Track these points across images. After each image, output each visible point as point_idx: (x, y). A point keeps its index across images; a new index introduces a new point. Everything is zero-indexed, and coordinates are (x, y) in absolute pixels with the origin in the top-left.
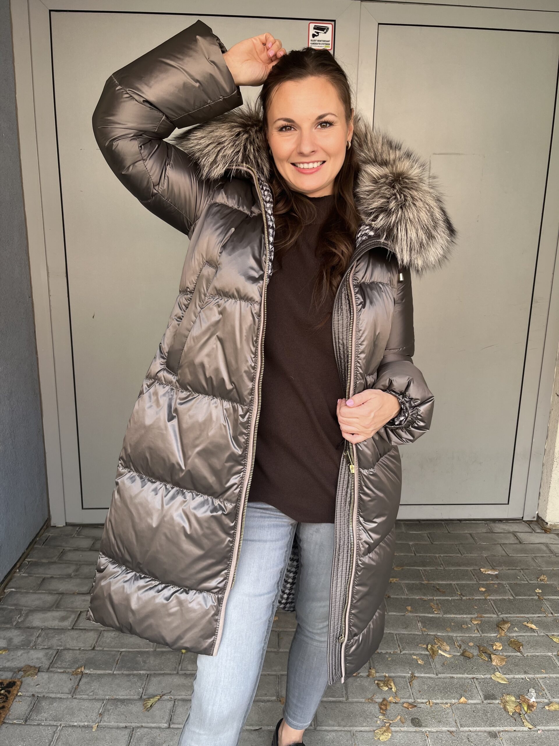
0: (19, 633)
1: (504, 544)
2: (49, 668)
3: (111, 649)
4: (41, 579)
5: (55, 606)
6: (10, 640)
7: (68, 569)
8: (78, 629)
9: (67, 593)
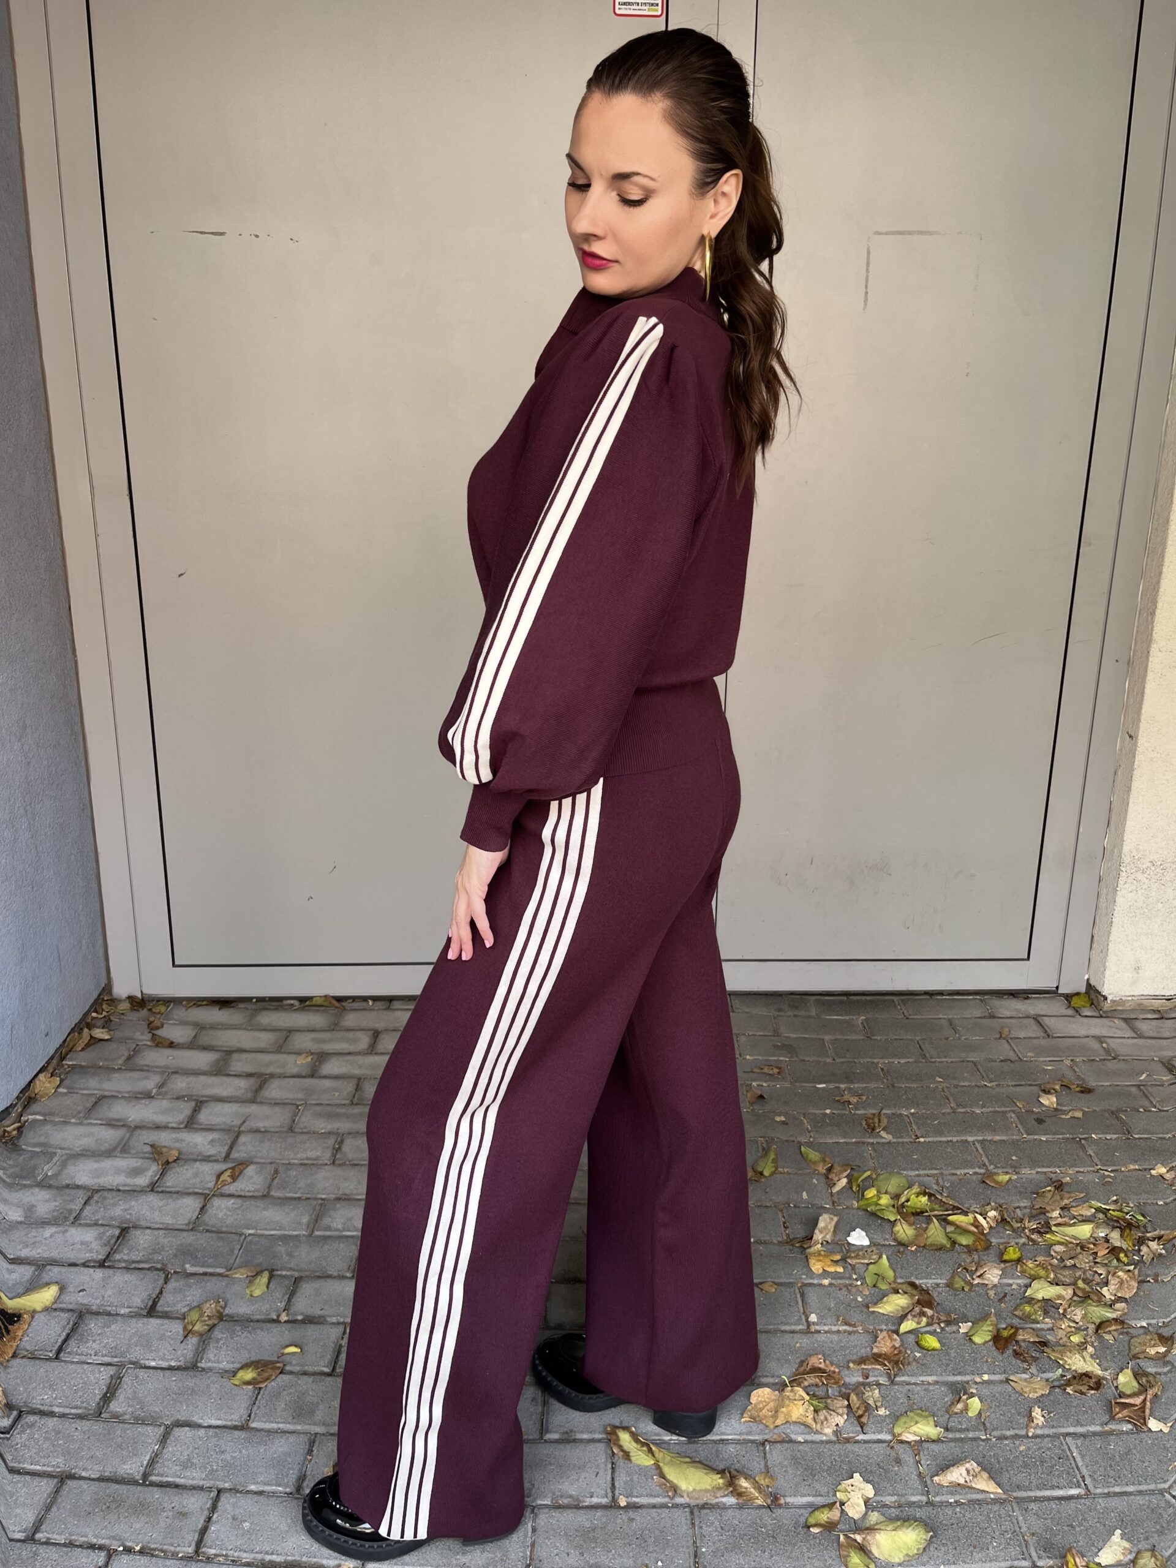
0: (48, 1197)
1: (1013, 1038)
2: (104, 1262)
3: (227, 1229)
4: (94, 1100)
5: (118, 1150)
6: (30, 1209)
7: (145, 1082)
8: (162, 1192)
9: (142, 1128)
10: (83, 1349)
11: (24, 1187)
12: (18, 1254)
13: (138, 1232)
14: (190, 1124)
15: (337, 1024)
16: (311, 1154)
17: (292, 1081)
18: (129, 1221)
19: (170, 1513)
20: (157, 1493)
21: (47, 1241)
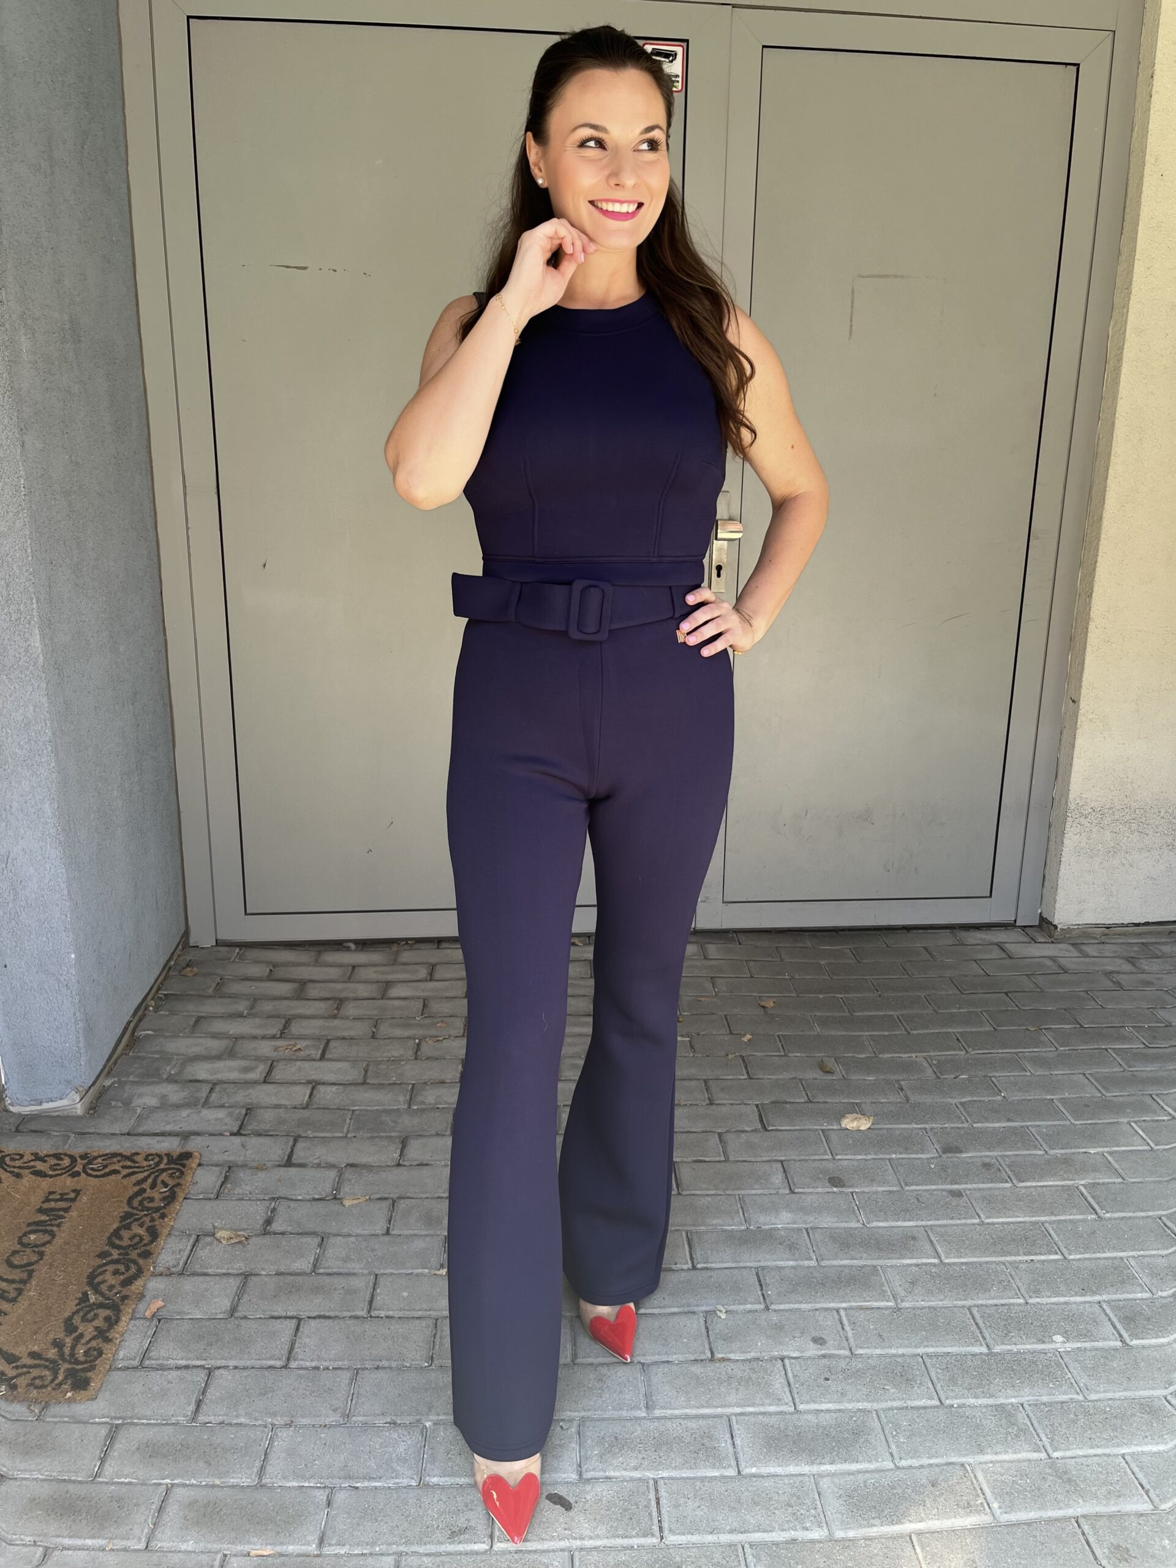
0: (176, 1089)
1: (979, 960)
2: (239, 1132)
4: (194, 1019)
5: (226, 1056)
6: (164, 1098)
7: (236, 1006)
8: (274, 1083)
9: (242, 1038)
10: (238, 1191)
11: (153, 1083)
12: (164, 1129)
13: (262, 1111)
14: (286, 1034)
15: (395, 960)
16: (395, 1053)
17: (366, 1002)
18: (252, 1104)
19: (342, 1291)
20: (327, 1280)
21: (186, 1119)
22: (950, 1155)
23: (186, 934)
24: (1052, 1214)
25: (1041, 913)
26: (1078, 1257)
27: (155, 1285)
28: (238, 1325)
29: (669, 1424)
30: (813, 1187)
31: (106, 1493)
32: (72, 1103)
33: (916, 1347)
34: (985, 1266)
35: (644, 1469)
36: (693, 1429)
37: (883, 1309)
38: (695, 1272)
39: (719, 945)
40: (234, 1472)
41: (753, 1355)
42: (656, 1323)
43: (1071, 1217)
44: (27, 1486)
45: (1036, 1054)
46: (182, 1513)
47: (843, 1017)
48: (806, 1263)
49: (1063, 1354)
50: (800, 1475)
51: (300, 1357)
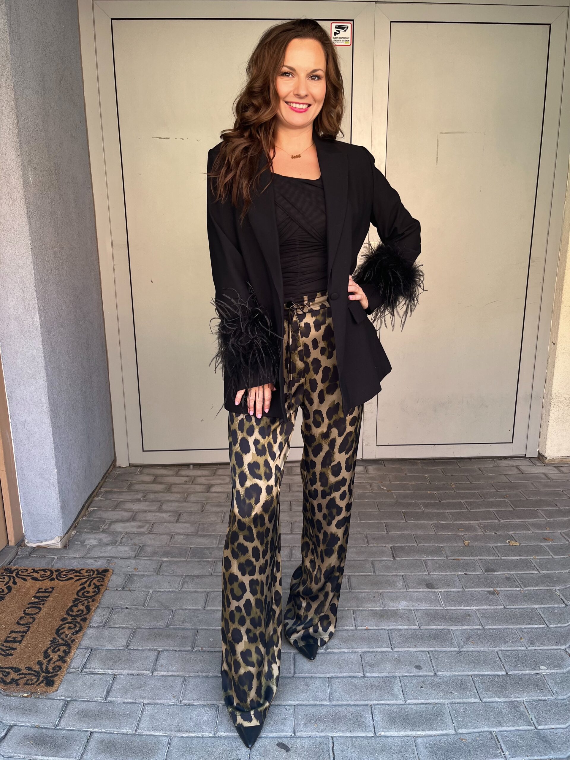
0: (106, 536)
1: (507, 474)
2: (135, 557)
3: (182, 546)
4: (117, 502)
5: (131, 520)
6: (100, 540)
7: (137, 496)
8: (153, 534)
9: (139, 512)
10: (133, 586)
11: (95, 533)
12: (99, 555)
13: (147, 547)
14: (160, 510)
15: (215, 473)
16: (212, 519)
17: (199, 494)
18: (142, 544)
19: (181, 637)
20: (174, 631)
21: (110, 551)
22: (489, 573)
23: (115, 461)
24: (542, 604)
25: (539, 451)
26: (555, 626)
27: (90, 632)
28: (130, 653)
29: (340, 708)
30: (418, 589)
31: (60, 735)
32: (55, 542)
33: (468, 671)
34: (506, 630)
35: (327, 732)
36: (352, 711)
37: (452, 651)
38: (355, 631)
39: (374, 467)
40: (123, 726)
41: (385, 674)
42: (336, 657)
43: (552, 606)
44: (23, 730)
45: (535, 522)
46: (96, 746)
47: (436, 503)
48: (413, 627)
49: (545, 676)
50: (408, 736)
51: (159, 669)
